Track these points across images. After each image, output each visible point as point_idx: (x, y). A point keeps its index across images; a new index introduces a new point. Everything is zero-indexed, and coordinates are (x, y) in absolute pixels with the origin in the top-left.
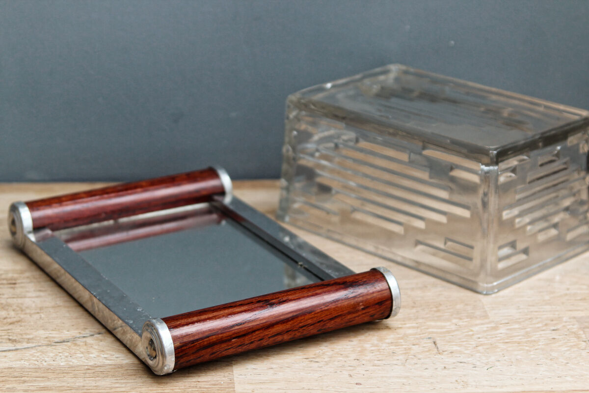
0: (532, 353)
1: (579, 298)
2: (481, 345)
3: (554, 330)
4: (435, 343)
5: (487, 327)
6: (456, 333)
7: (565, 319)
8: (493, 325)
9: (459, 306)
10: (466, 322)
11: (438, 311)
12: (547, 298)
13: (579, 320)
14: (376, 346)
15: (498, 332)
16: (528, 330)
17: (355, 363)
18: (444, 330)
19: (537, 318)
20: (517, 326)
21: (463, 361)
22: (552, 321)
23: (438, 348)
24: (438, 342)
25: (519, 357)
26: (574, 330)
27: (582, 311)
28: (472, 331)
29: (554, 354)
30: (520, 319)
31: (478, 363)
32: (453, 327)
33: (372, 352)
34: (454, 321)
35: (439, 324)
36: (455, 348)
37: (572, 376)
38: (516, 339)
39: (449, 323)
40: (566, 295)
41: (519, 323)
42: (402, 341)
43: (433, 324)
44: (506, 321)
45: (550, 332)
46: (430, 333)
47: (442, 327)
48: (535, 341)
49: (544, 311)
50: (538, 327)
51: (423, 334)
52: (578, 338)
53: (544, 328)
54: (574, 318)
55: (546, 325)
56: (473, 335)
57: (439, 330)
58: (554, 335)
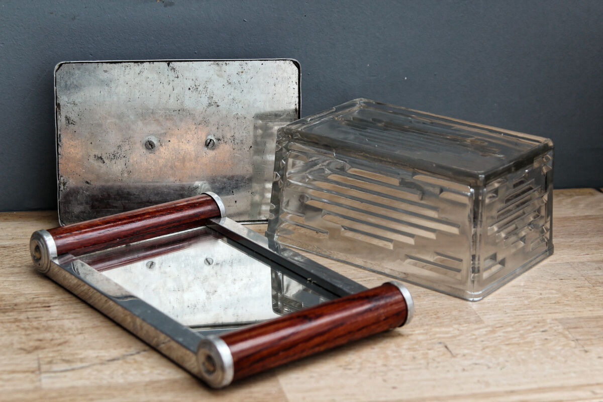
0: (533, 353)
1: (554, 302)
2: (487, 347)
3: (543, 331)
4: (446, 347)
5: (486, 331)
6: (461, 337)
7: (548, 321)
8: (490, 329)
9: (455, 313)
10: (466, 327)
11: (438, 318)
12: (526, 302)
13: (561, 321)
14: (397, 352)
15: (496, 335)
16: (521, 332)
17: (384, 369)
18: (449, 335)
19: (525, 321)
20: (510, 329)
21: (477, 362)
22: (538, 323)
23: (450, 352)
24: (449, 346)
25: (523, 357)
26: (560, 331)
27: (560, 313)
28: (474, 335)
29: (552, 353)
30: (510, 322)
31: (491, 365)
32: (457, 332)
33: (395, 357)
34: (456, 326)
35: (444, 329)
36: (466, 351)
37: (575, 372)
38: (514, 341)
39: (451, 329)
40: (541, 299)
41: (512, 326)
42: (417, 346)
43: (437, 330)
44: (500, 325)
45: (540, 333)
46: (439, 338)
47: (447, 333)
48: (530, 342)
49: (528, 315)
50: (529, 330)
51: (433, 339)
52: (566, 337)
53: (534, 330)
54: (556, 320)
55: (535, 327)
56: (476, 338)
57: (446, 336)
58: (545, 336)
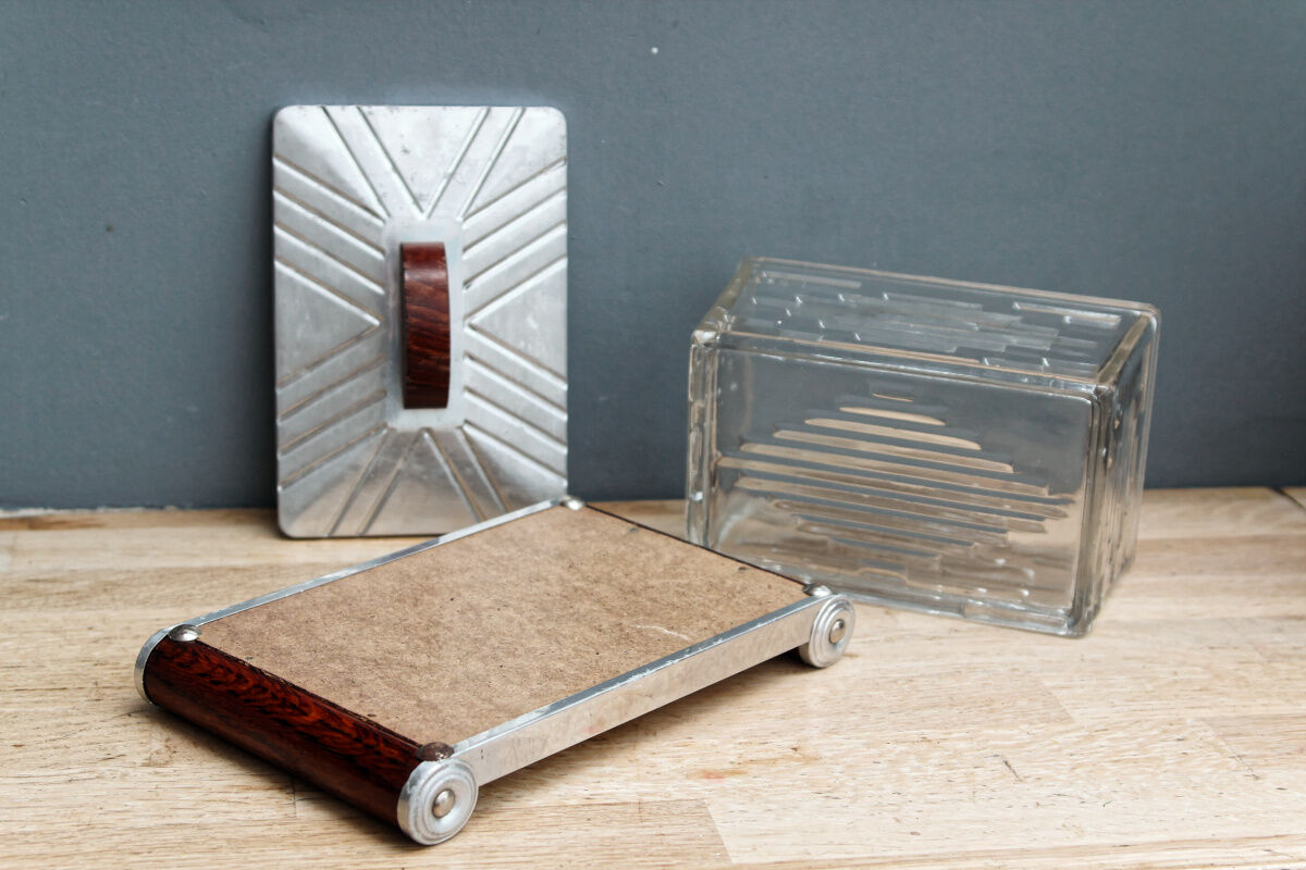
0: (1161, 777)
1: (1198, 688)
2: (1080, 765)
3: (1179, 740)
4: (1006, 763)
5: (1078, 737)
6: (1033, 747)
7: (1189, 722)
8: (1084, 733)
9: (1022, 703)
10: (1041, 728)
11: (992, 711)
12: (1149, 687)
13: (1210, 722)
14: (919, 769)
15: (1096, 744)
16: (1140, 740)
17: (895, 799)
18: (1013, 743)
19: (1147, 721)
20: (1120, 734)
21: (1062, 792)
22: (1171, 724)
23: (1014, 772)
24: (1010, 762)
25: (1144, 785)
26: (1209, 739)
27: (1210, 707)
28: (1056, 743)
29: (1196, 779)
30: (1121, 722)
31: (1085, 796)
32: (1026, 738)
33: (916, 779)
34: (1023, 727)
35: (1001, 732)
36: (1042, 772)
37: (1236, 815)
38: (1127, 755)
39: (1016, 732)
40: (1176, 682)
41: (1123, 728)
42: (954, 761)
43: (992, 732)
44: (1102, 727)
45: (1175, 743)
46: (995, 747)
47: (1009, 738)
48: (1156, 758)
49: (1153, 710)
50: (1155, 736)
51: (984, 749)
52: (1222, 752)
53: (1163, 737)
54: (1203, 719)
55: (1165, 731)
56: (1059, 750)
57: (1007, 743)
58: (1182, 747)
